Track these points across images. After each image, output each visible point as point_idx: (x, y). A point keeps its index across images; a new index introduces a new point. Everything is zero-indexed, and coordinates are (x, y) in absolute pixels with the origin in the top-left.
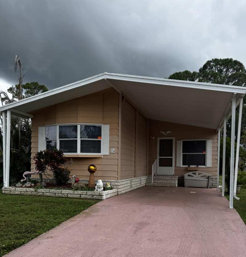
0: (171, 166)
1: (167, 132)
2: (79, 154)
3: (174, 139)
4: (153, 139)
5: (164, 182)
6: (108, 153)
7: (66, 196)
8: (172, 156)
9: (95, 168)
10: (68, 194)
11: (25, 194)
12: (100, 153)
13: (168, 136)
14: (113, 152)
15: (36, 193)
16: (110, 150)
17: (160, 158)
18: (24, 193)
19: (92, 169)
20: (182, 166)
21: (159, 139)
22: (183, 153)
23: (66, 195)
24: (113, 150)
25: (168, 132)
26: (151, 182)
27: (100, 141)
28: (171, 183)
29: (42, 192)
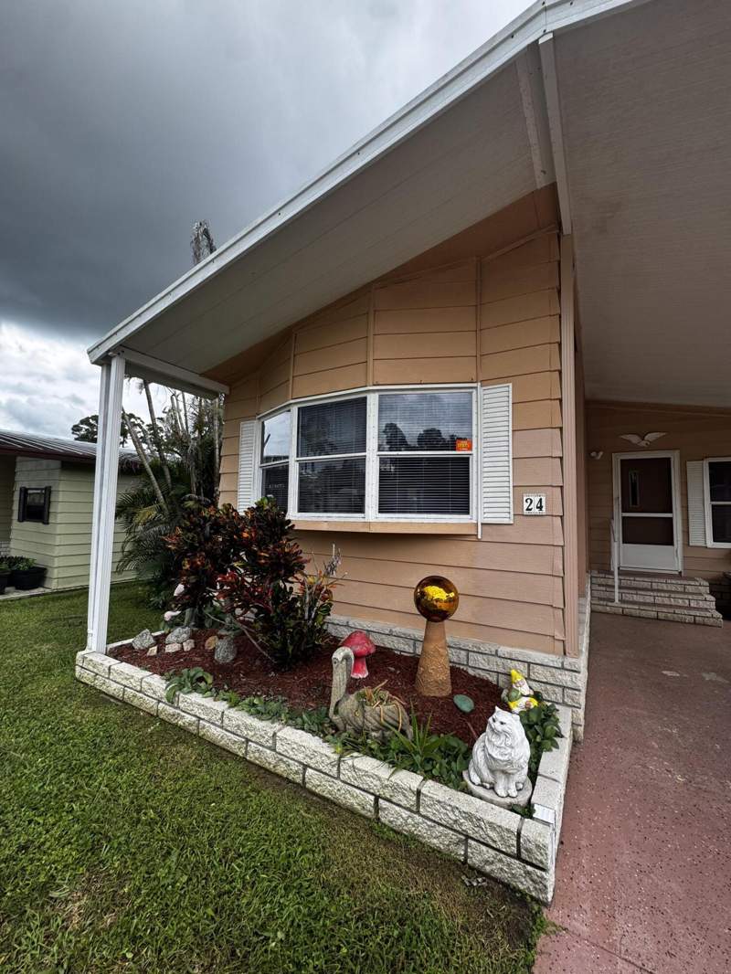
0: (670, 542)
1: (646, 437)
2: (372, 517)
3: (675, 458)
4: (599, 457)
5: (659, 600)
6: (505, 517)
7: (297, 773)
8: (671, 512)
9: (452, 595)
10: (306, 767)
11: (136, 703)
12: (468, 513)
13: (652, 447)
14: (536, 511)
15: (171, 710)
16: (518, 502)
17: (624, 518)
18: (134, 696)
19: (437, 600)
20: (710, 543)
21: (617, 459)
22: (714, 503)
23: (295, 767)
24: (536, 500)
25: (650, 437)
26: (613, 601)
27: (465, 462)
28: (689, 608)
29: (195, 716)
